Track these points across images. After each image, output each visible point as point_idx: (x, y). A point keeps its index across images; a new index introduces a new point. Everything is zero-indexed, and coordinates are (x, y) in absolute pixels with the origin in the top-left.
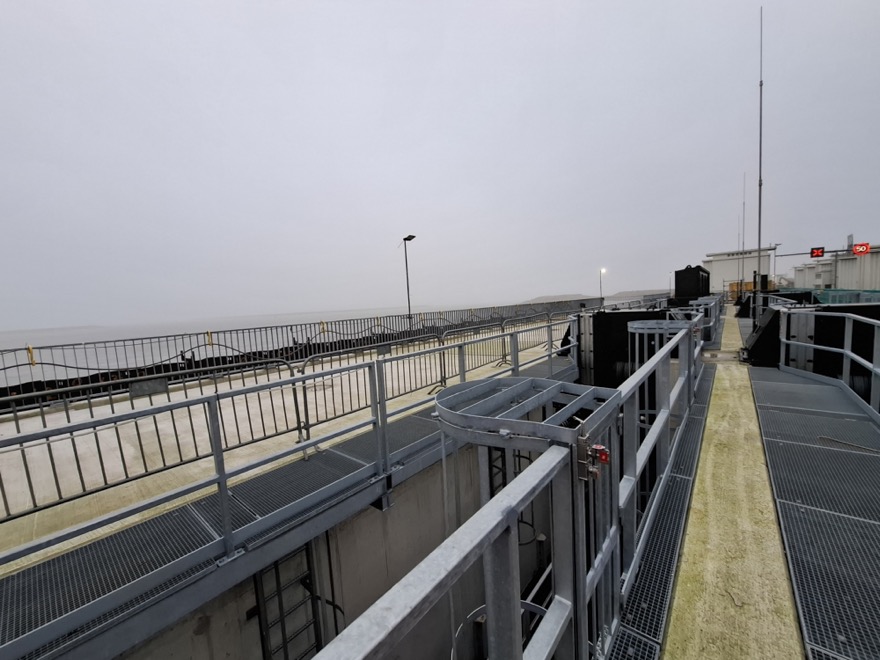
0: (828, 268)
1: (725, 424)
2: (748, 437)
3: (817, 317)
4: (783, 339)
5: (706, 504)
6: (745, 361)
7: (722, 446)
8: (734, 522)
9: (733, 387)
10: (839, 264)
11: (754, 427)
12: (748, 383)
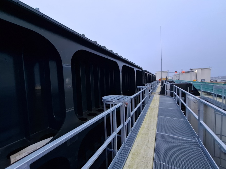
0: (178, 75)
1: (153, 105)
2: (156, 107)
3: (171, 86)
4: (165, 90)
5: (147, 118)
6: (159, 94)
7: (152, 109)
8: (151, 120)
9: (156, 99)
10: (180, 75)
11: (158, 106)
12: (159, 98)
